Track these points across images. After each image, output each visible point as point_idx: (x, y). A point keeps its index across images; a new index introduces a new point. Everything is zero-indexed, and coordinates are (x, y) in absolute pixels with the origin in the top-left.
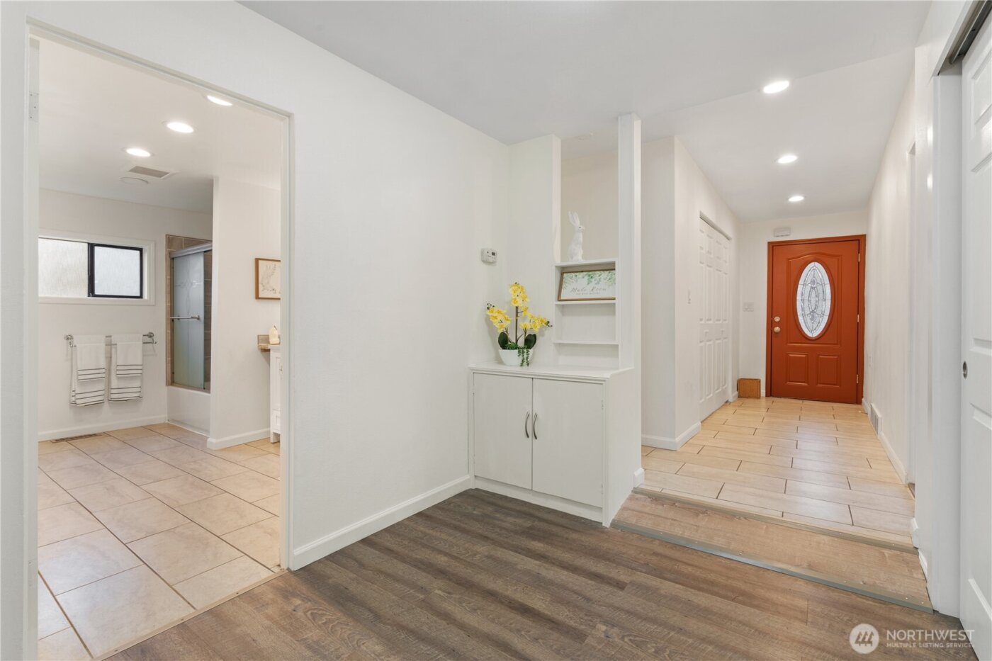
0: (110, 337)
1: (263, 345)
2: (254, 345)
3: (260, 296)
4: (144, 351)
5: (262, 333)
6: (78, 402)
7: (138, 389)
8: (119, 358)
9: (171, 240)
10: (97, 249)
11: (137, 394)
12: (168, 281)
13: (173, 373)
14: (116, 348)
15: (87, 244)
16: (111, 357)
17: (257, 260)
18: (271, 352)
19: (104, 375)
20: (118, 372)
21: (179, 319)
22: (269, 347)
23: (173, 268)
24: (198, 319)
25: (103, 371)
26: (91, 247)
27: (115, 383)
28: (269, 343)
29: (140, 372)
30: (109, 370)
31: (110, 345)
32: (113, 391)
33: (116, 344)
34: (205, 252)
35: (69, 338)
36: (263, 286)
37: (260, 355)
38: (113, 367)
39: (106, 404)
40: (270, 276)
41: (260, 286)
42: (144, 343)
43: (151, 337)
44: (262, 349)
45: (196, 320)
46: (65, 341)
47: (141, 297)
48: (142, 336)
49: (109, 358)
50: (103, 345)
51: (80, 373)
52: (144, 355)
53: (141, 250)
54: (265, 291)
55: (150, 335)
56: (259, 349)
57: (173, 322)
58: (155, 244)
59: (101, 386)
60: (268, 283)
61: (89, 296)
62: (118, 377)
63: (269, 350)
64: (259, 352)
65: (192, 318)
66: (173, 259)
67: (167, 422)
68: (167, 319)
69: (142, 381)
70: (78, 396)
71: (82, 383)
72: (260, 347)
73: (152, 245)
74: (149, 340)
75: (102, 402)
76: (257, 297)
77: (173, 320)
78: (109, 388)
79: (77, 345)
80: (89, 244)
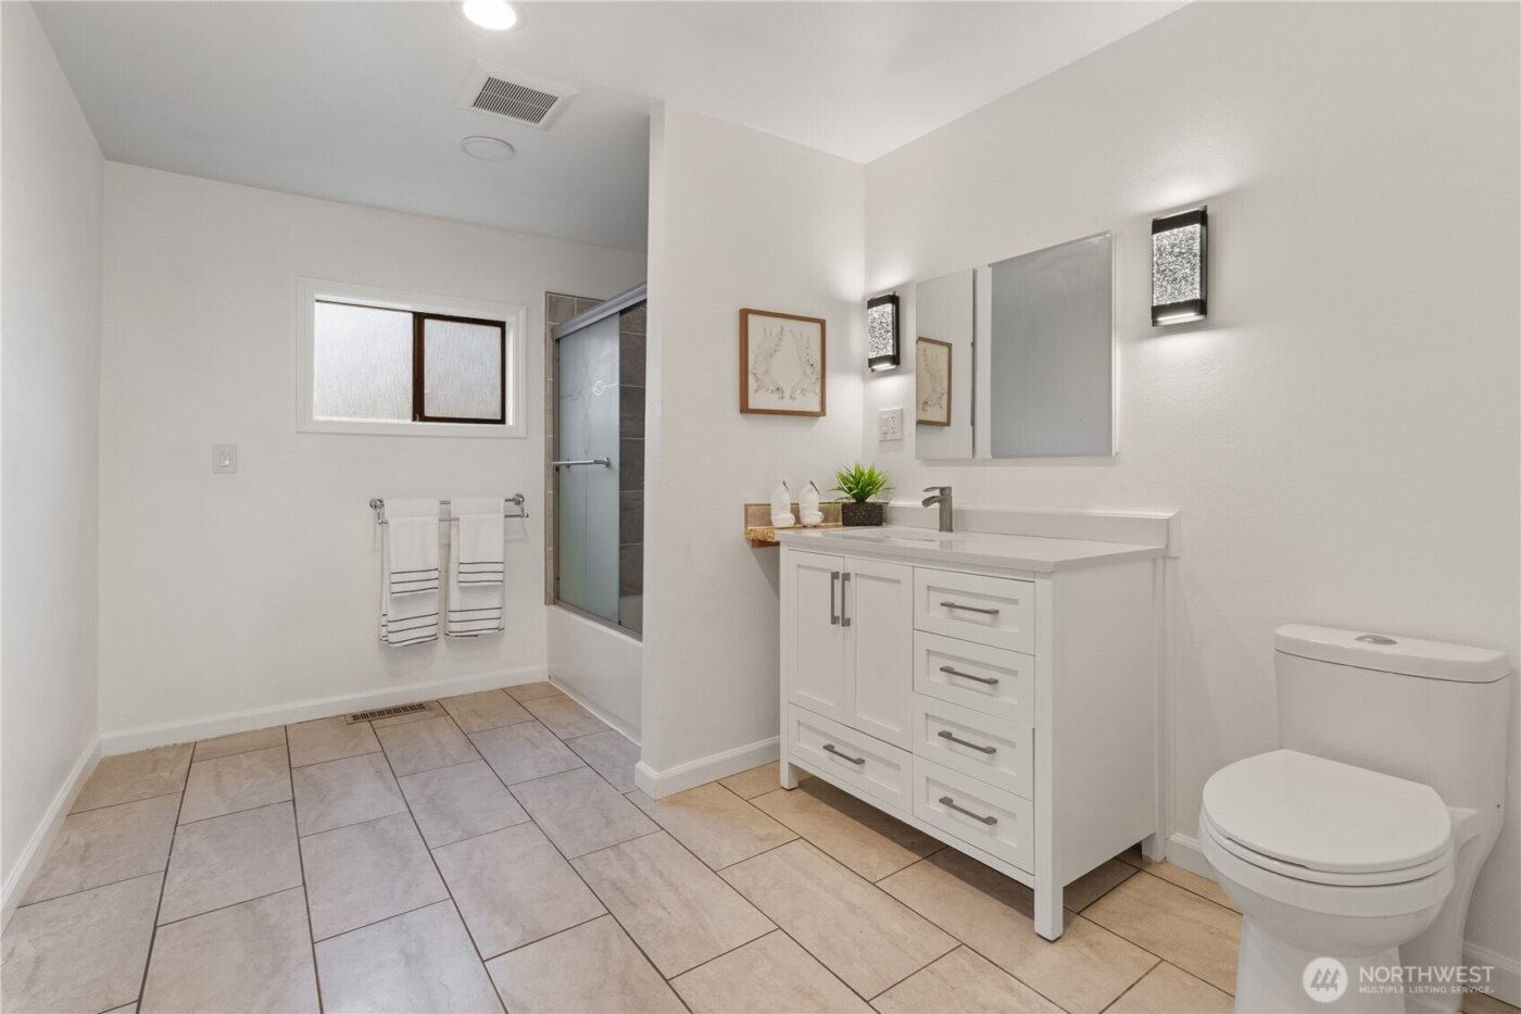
0: (448, 503)
1: (760, 530)
2: (735, 529)
3: (751, 406)
4: (506, 532)
5: (755, 498)
6: (392, 638)
7: (495, 614)
8: (463, 551)
9: (555, 303)
10: (428, 323)
11: (494, 624)
12: (550, 388)
13: (558, 579)
14: (458, 526)
15: (411, 315)
16: (449, 545)
17: (744, 314)
18: (783, 550)
19: (435, 584)
20: (462, 577)
21: (568, 466)
22: (778, 536)
23: (558, 360)
24: (608, 464)
25: (435, 574)
26: (419, 319)
27: (456, 601)
28: (770, 523)
29: (499, 577)
30: (447, 571)
31: (448, 520)
32: (454, 616)
33: (457, 519)
34: (622, 312)
35: (377, 505)
36: (758, 380)
37: (750, 556)
38: (453, 567)
39: (442, 642)
40: (771, 356)
41: (751, 378)
42: (506, 516)
43: (518, 503)
44: (753, 541)
45: (603, 466)
46: (371, 511)
47: (502, 421)
48: (502, 502)
49: (446, 547)
50: (434, 520)
51: (396, 578)
52: (506, 542)
53: (501, 325)
54: (762, 392)
55: (518, 500)
56: (747, 539)
57: (557, 473)
58: (527, 311)
59: (431, 607)
60: (768, 371)
61: (414, 419)
62: (462, 588)
63: (777, 544)
64: (747, 548)
65: (596, 462)
66: (558, 341)
67: (547, 680)
68: (547, 466)
69: (503, 596)
70: (392, 627)
71: (400, 599)
72: (752, 535)
73: (522, 314)
74: (516, 510)
75: (435, 637)
76: (745, 409)
77: (557, 469)
78: (445, 609)
79: (391, 521)
80: (415, 314)
